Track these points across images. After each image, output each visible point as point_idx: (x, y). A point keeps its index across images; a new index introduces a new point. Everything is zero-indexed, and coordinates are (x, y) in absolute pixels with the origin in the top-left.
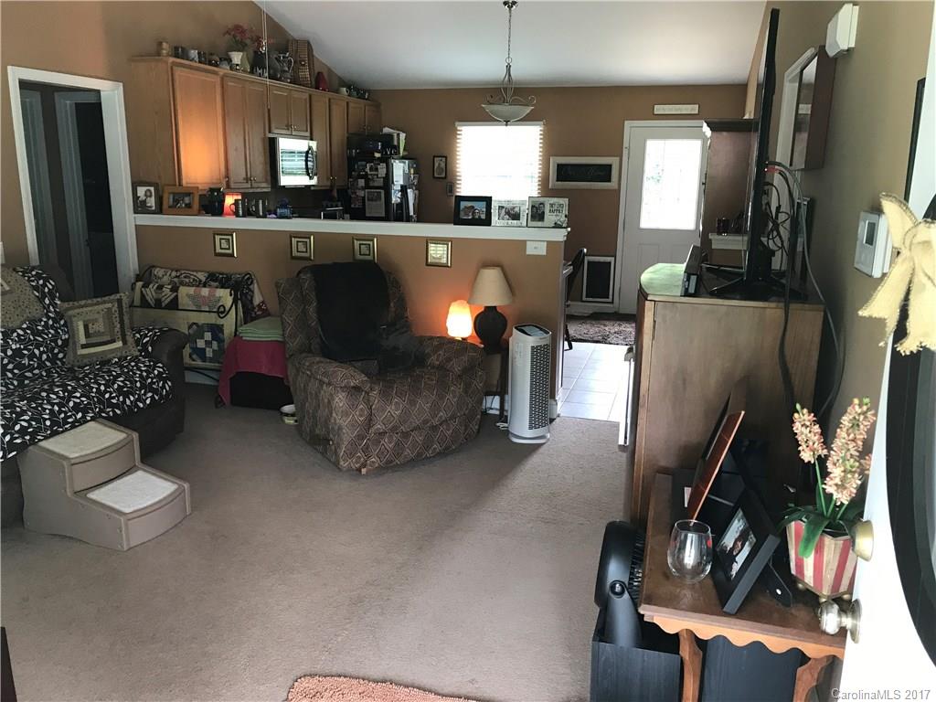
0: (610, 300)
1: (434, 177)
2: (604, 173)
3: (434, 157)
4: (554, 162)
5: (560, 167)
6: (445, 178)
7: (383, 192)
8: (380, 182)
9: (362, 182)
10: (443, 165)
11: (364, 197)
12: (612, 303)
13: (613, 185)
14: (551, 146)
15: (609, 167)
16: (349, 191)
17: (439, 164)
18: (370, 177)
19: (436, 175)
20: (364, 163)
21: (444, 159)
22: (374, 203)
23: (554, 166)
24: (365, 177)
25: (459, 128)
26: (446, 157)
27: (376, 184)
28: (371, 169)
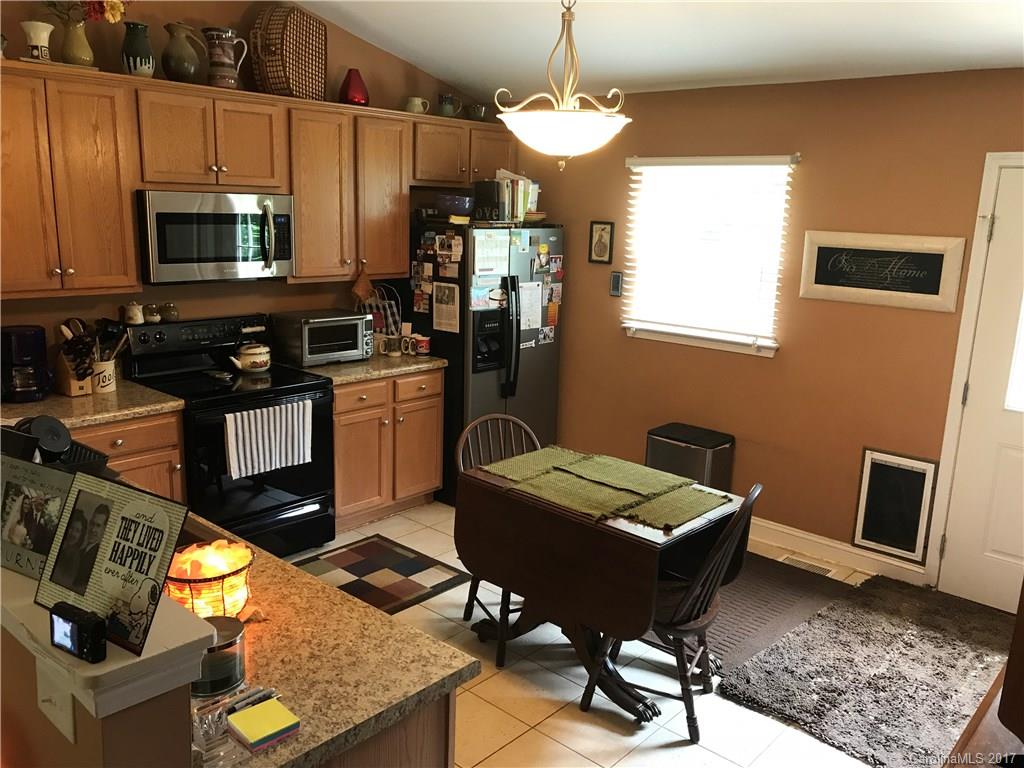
0: (917, 555)
1: (591, 261)
2: (923, 273)
3: (593, 223)
4: (811, 243)
5: (825, 255)
6: (610, 262)
7: (457, 288)
8: (452, 271)
9: (428, 268)
10: (606, 238)
11: (431, 296)
12: (922, 563)
13: (943, 300)
14: (808, 207)
15: (937, 259)
16: (412, 283)
17: (601, 236)
18: (440, 260)
19: (594, 257)
20: (433, 233)
21: (608, 227)
22: (444, 306)
23: (810, 252)
24: (433, 259)
25: (636, 170)
26: (612, 225)
27: (449, 274)
28: (442, 246)
